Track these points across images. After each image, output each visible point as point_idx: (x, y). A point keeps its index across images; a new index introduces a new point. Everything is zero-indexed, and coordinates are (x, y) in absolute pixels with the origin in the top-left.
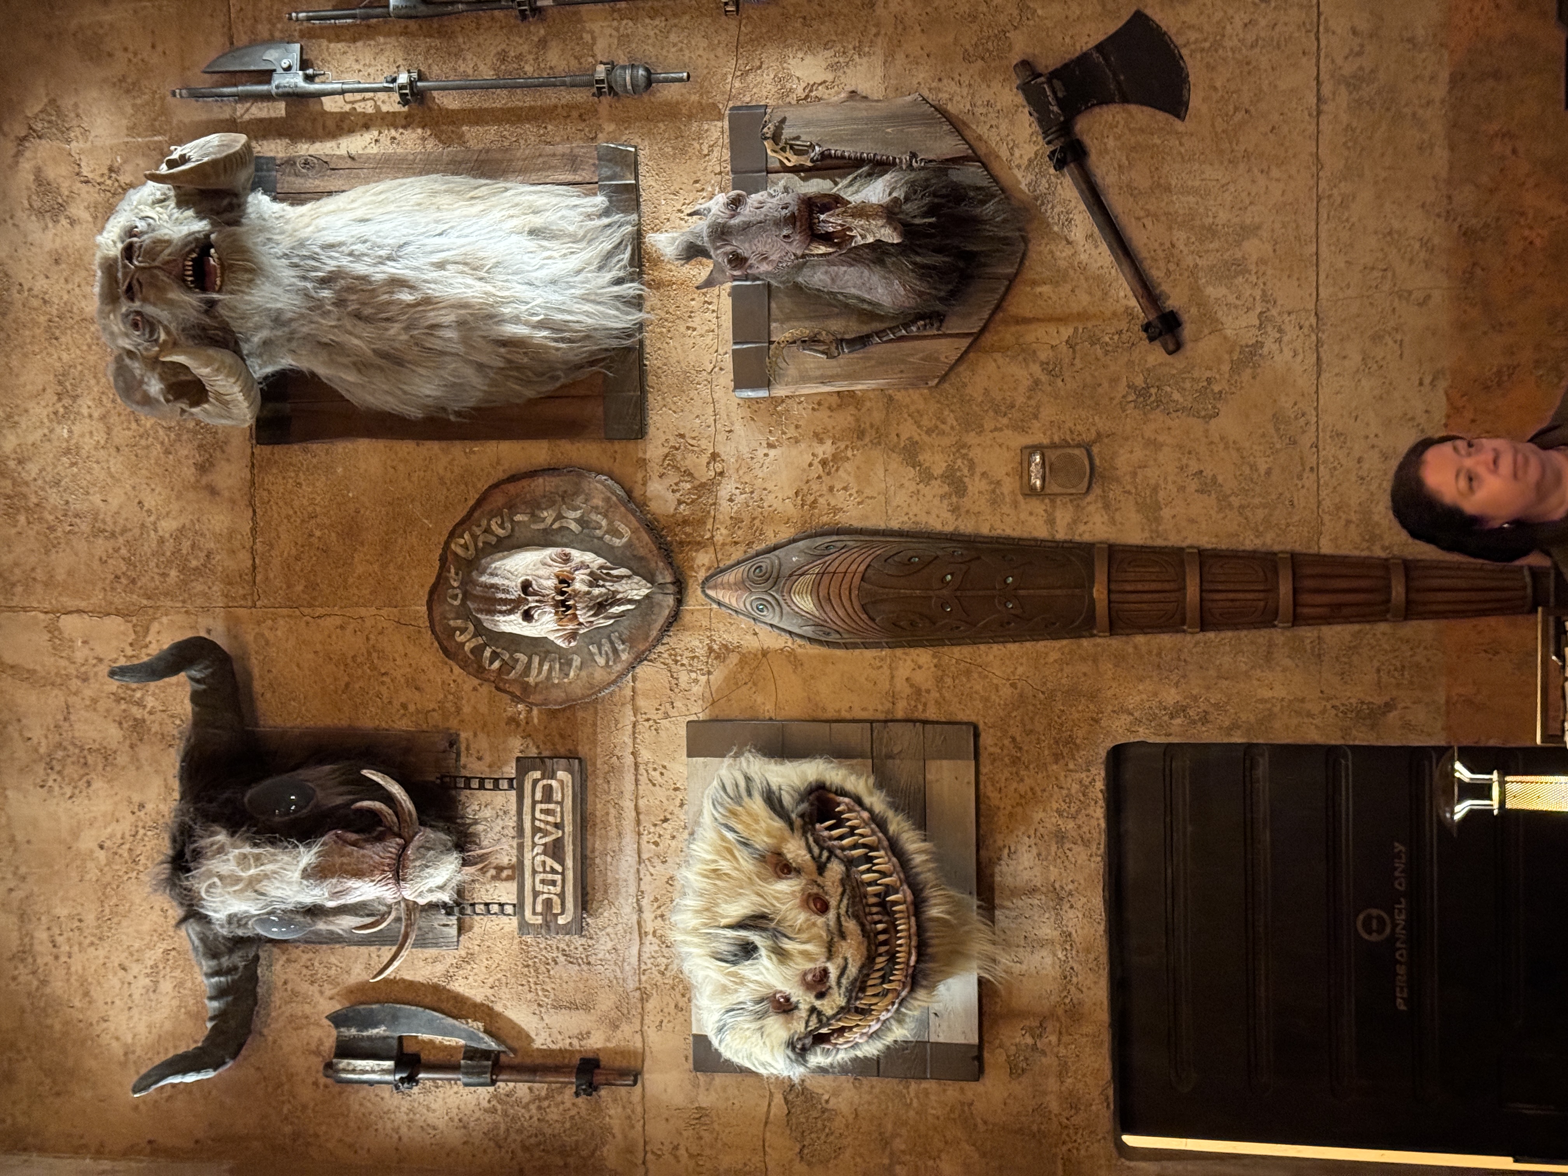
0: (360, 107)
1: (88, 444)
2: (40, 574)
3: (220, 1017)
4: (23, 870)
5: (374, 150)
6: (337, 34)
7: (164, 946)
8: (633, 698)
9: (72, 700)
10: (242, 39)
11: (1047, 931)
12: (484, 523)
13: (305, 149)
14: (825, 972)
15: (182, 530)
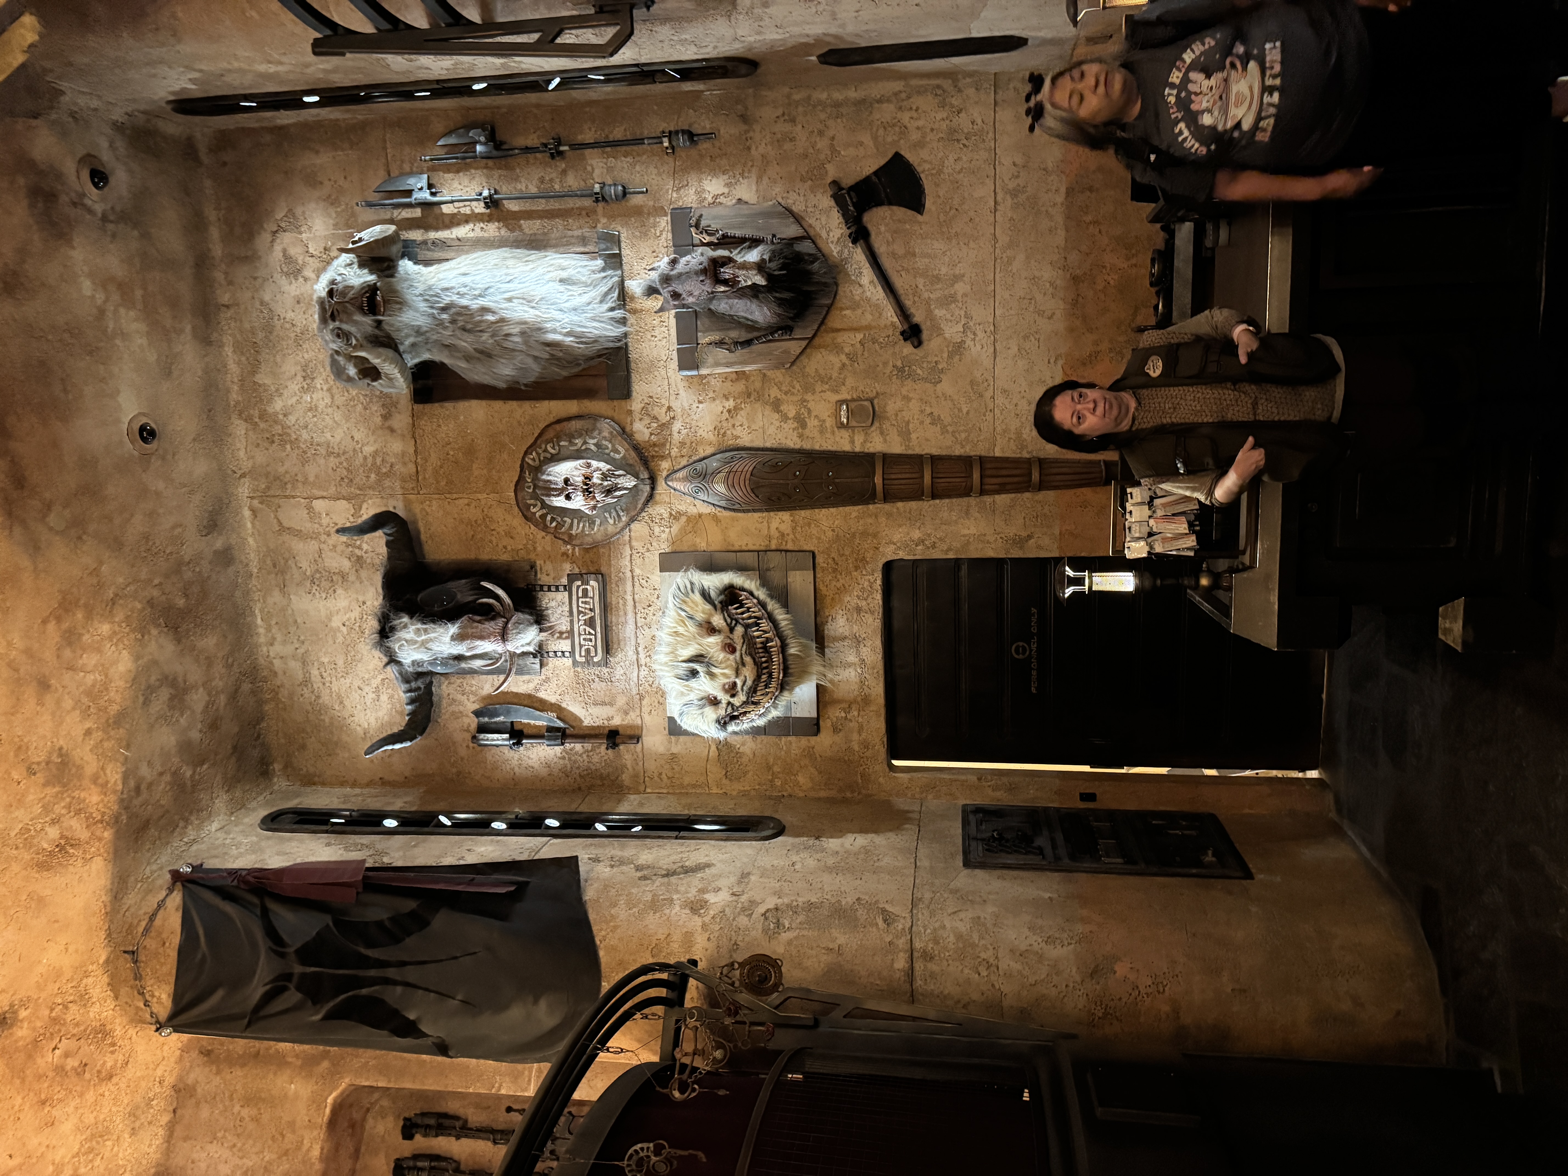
0: (462, 210)
1: (321, 405)
2: (300, 478)
3: (412, 714)
4: (302, 638)
5: (471, 235)
6: (448, 169)
7: (382, 677)
8: (630, 541)
9: (322, 546)
10: (395, 172)
11: (852, 658)
12: (543, 446)
13: (433, 235)
14: (735, 684)
15: (376, 453)
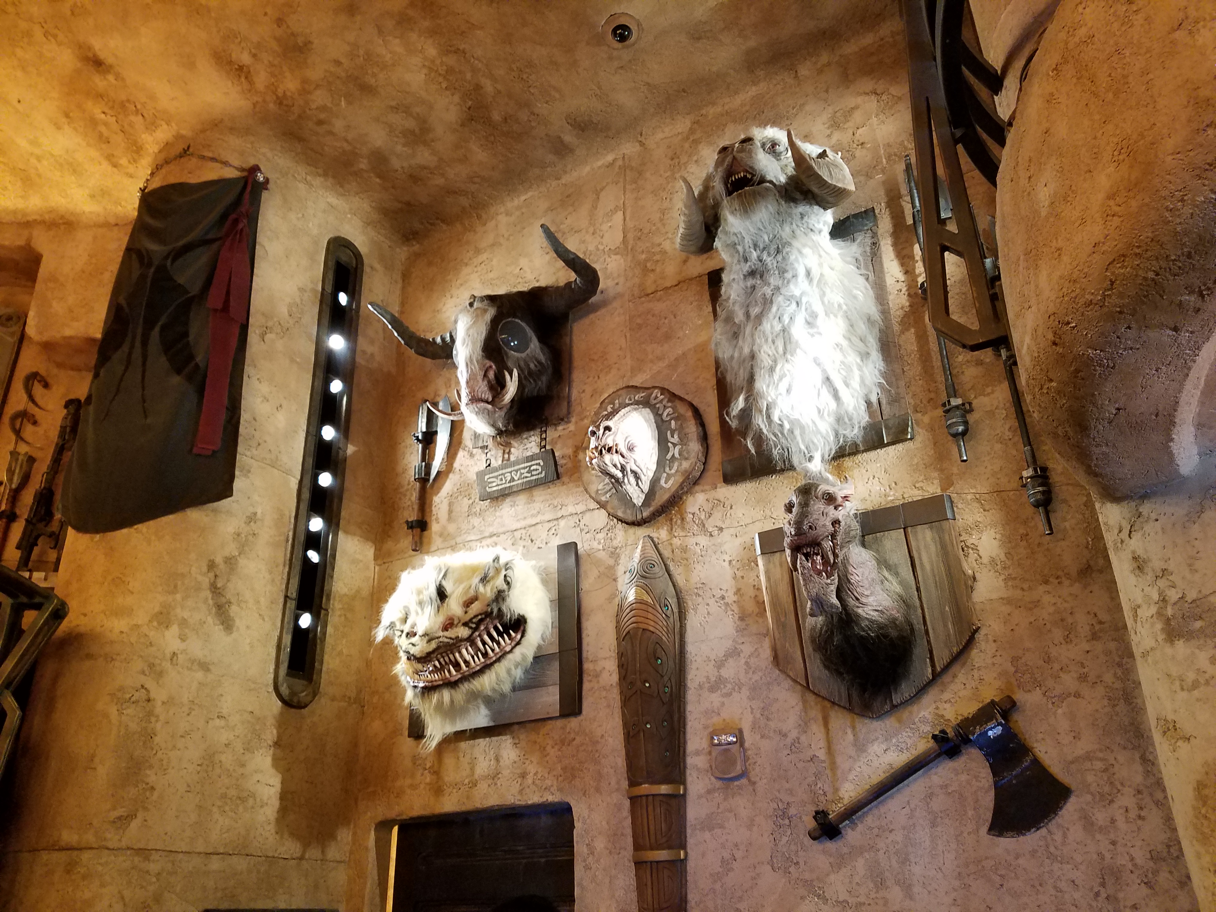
2: (641, 193)
4: (511, 238)
8: (589, 510)
12: (670, 404)
15: (665, 254)
